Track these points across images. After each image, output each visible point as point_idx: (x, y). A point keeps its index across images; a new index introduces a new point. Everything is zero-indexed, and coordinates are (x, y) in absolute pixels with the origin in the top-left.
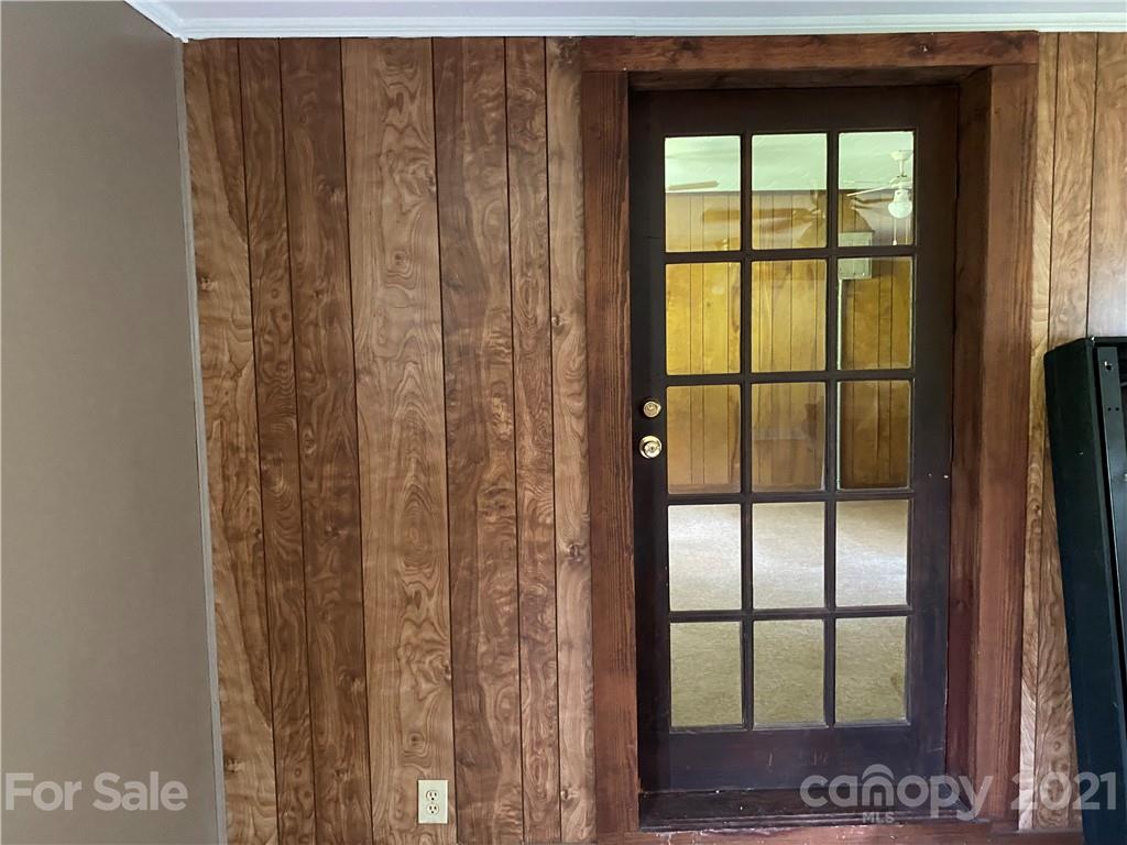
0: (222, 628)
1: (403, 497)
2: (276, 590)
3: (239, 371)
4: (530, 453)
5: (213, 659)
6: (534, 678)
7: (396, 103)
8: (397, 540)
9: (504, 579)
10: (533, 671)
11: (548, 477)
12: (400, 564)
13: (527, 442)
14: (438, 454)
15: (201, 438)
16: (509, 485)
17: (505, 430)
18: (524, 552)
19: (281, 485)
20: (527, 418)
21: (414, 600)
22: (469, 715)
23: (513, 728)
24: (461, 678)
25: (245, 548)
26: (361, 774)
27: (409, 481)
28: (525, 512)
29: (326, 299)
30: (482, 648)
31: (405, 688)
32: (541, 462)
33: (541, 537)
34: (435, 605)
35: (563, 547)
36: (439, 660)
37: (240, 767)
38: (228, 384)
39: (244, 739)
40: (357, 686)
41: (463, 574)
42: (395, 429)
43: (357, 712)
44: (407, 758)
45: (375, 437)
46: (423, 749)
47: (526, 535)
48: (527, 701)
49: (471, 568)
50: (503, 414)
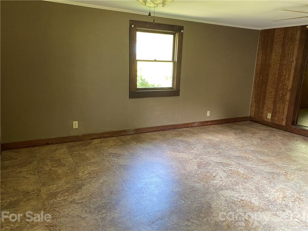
0: (253, 92)
1: (272, 81)
2: (258, 89)
3: (259, 65)
4: (287, 77)
5: (251, 96)
6: (282, 104)
7: (280, 35)
8: (271, 85)
9: (281, 92)
10: (282, 103)
11: (288, 80)
12: (271, 88)
13: (287, 76)
14: (277, 76)
15: (255, 72)
16: (284, 81)
17: (285, 74)
18: (284, 89)
19: (261, 78)
20: (287, 72)
21: (271, 92)
22: (275, 107)
23: (279, 110)
24: (275, 102)
25: (256, 84)
26: (263, 111)
27: (273, 79)
28: (285, 84)
29: (269, 57)
30: (277, 99)
31: (269, 102)
32: (288, 78)
33: (286, 87)
34: (273, 94)
35: (289, 89)
36: (273, 100)
37: (252, 107)
38: (258, 66)
39: (253, 104)
40: (264, 101)
41: (277, 90)
42: (273, 73)
43: (264, 104)
44: (267, 110)
45: (271, 73)
46: (269, 110)
47: (285, 87)
48: (281, 107)
49: (278, 90)
50: (285, 72)
